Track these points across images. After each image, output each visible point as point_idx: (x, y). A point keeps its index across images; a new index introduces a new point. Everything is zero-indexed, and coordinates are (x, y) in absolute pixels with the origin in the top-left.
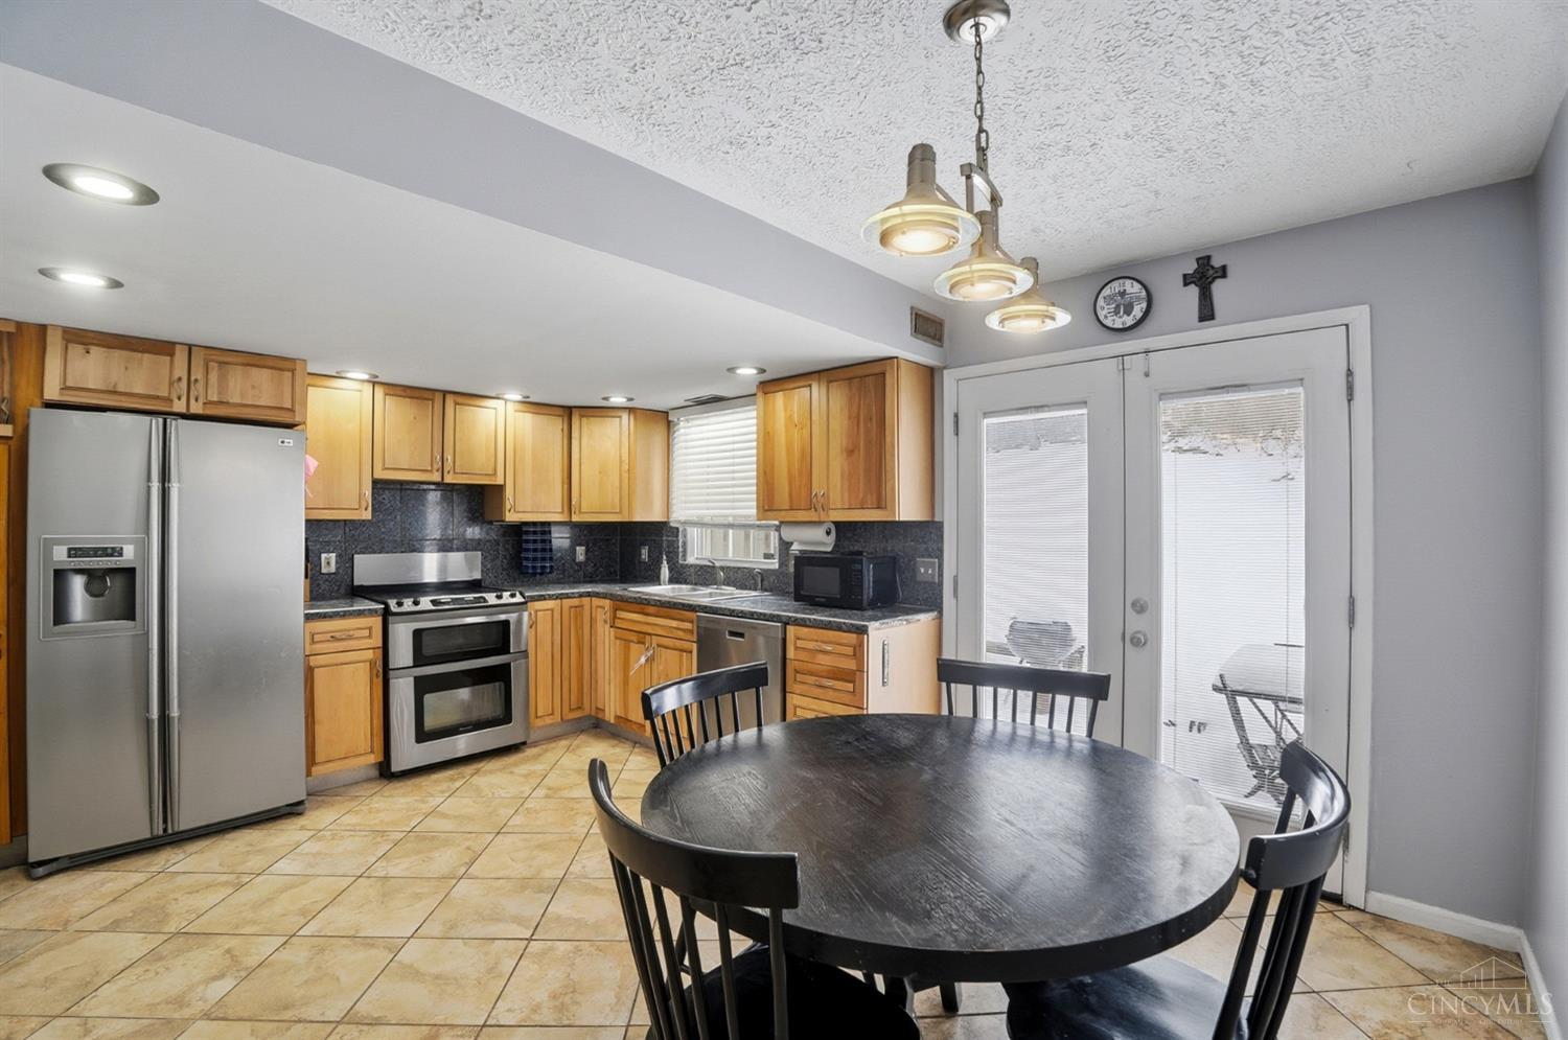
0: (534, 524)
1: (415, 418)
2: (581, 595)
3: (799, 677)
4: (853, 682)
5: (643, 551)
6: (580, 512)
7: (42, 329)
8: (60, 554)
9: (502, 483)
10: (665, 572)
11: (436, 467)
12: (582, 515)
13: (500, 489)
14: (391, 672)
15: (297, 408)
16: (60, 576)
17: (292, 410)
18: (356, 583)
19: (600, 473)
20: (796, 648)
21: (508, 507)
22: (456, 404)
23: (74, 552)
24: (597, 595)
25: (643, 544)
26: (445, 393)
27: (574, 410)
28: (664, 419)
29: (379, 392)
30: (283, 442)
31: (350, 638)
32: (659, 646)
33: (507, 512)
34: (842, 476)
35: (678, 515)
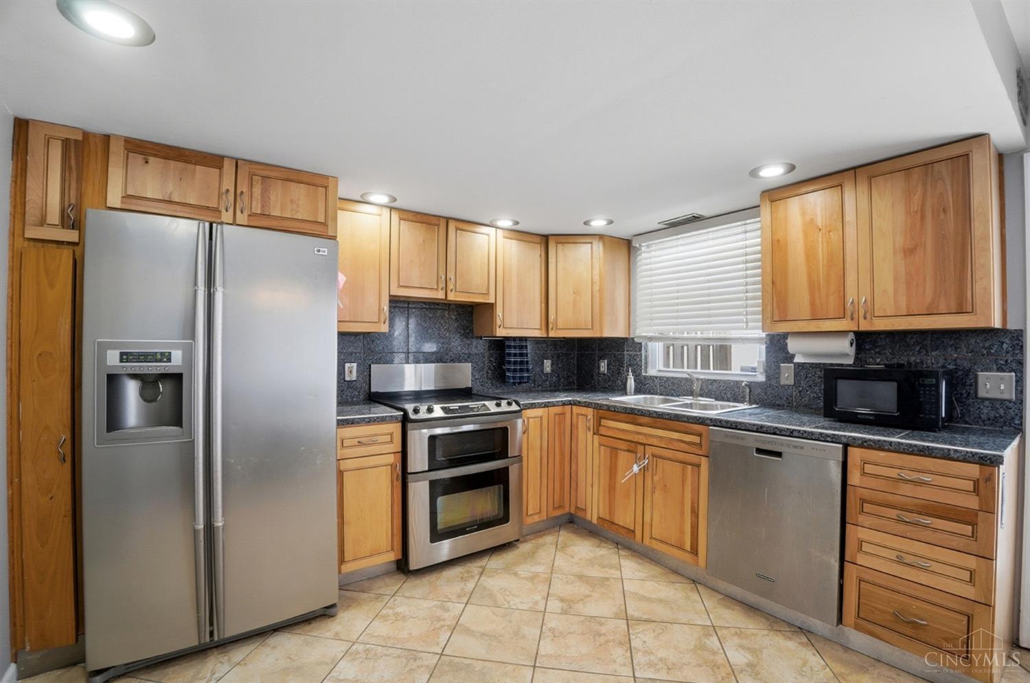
0: (514, 339)
1: (424, 241)
2: (564, 404)
3: (867, 507)
4: (974, 524)
5: (602, 364)
6: (557, 329)
7: (107, 138)
8: (113, 358)
9: (494, 302)
10: (631, 383)
11: (440, 286)
12: (559, 331)
13: (490, 307)
14: (410, 476)
15: (330, 223)
16: (113, 381)
17: (325, 224)
18: (373, 390)
19: (574, 293)
20: (864, 473)
21: (499, 322)
22: (457, 229)
23: (125, 357)
24: (578, 404)
25: (601, 358)
26: (448, 219)
27: (550, 237)
28: (626, 247)
29: (395, 216)
30: (319, 251)
31: (374, 443)
32: (654, 456)
33: (497, 327)
34: (896, 279)
35: (641, 331)
